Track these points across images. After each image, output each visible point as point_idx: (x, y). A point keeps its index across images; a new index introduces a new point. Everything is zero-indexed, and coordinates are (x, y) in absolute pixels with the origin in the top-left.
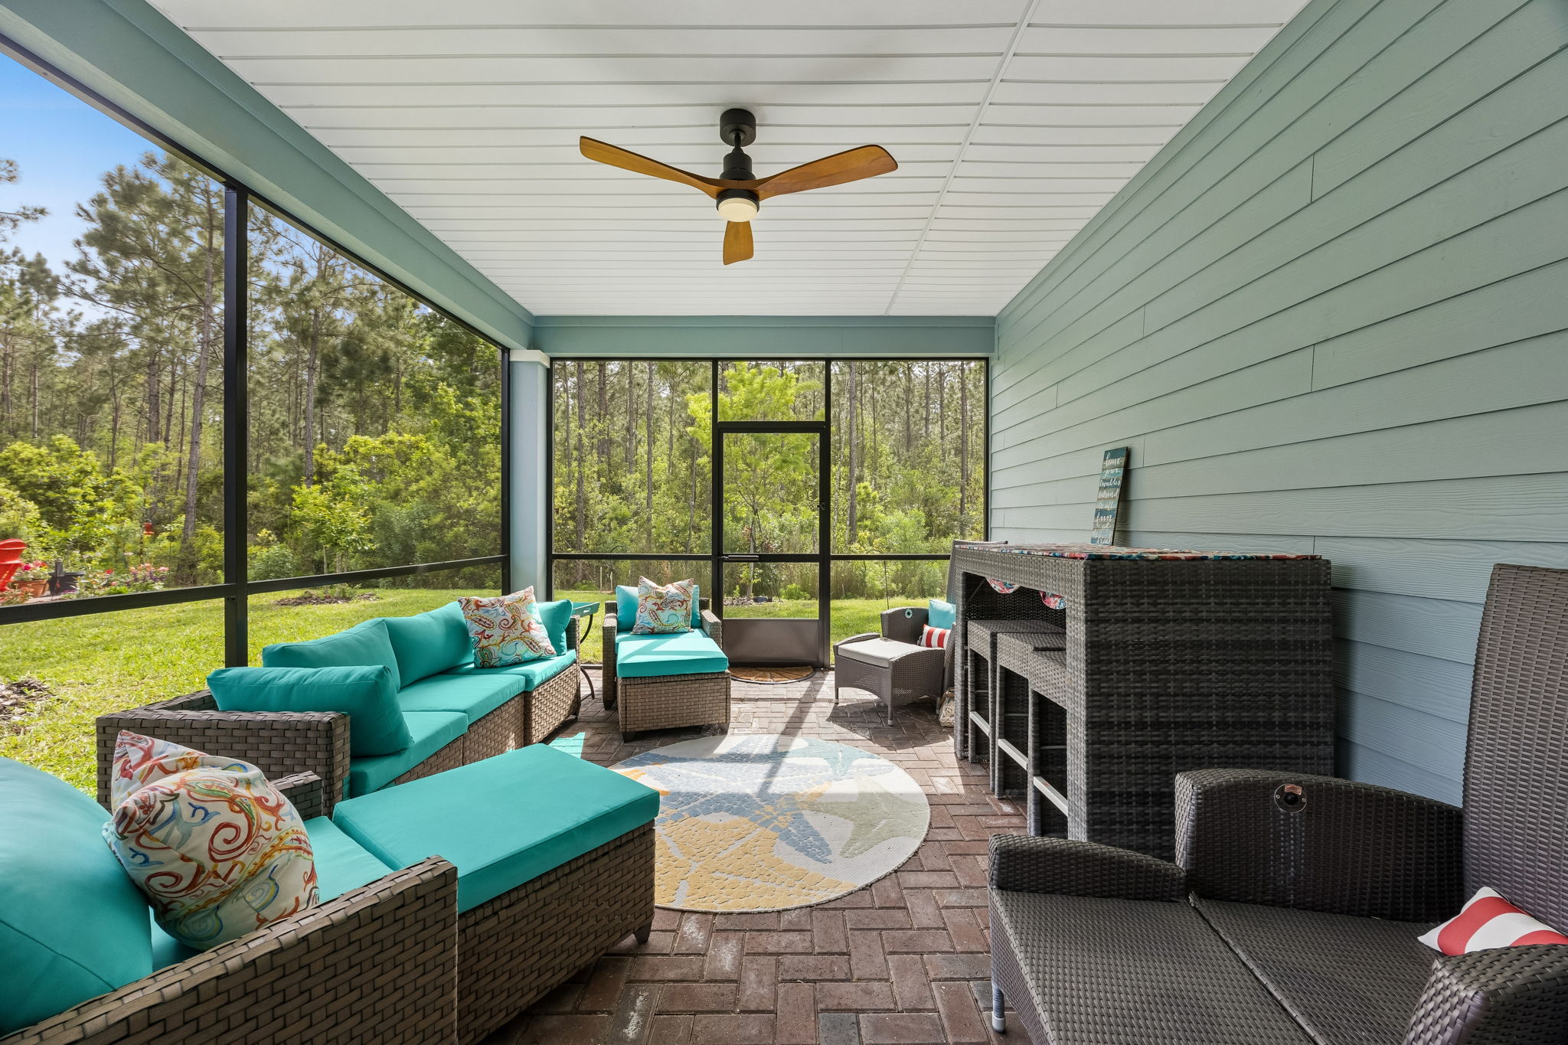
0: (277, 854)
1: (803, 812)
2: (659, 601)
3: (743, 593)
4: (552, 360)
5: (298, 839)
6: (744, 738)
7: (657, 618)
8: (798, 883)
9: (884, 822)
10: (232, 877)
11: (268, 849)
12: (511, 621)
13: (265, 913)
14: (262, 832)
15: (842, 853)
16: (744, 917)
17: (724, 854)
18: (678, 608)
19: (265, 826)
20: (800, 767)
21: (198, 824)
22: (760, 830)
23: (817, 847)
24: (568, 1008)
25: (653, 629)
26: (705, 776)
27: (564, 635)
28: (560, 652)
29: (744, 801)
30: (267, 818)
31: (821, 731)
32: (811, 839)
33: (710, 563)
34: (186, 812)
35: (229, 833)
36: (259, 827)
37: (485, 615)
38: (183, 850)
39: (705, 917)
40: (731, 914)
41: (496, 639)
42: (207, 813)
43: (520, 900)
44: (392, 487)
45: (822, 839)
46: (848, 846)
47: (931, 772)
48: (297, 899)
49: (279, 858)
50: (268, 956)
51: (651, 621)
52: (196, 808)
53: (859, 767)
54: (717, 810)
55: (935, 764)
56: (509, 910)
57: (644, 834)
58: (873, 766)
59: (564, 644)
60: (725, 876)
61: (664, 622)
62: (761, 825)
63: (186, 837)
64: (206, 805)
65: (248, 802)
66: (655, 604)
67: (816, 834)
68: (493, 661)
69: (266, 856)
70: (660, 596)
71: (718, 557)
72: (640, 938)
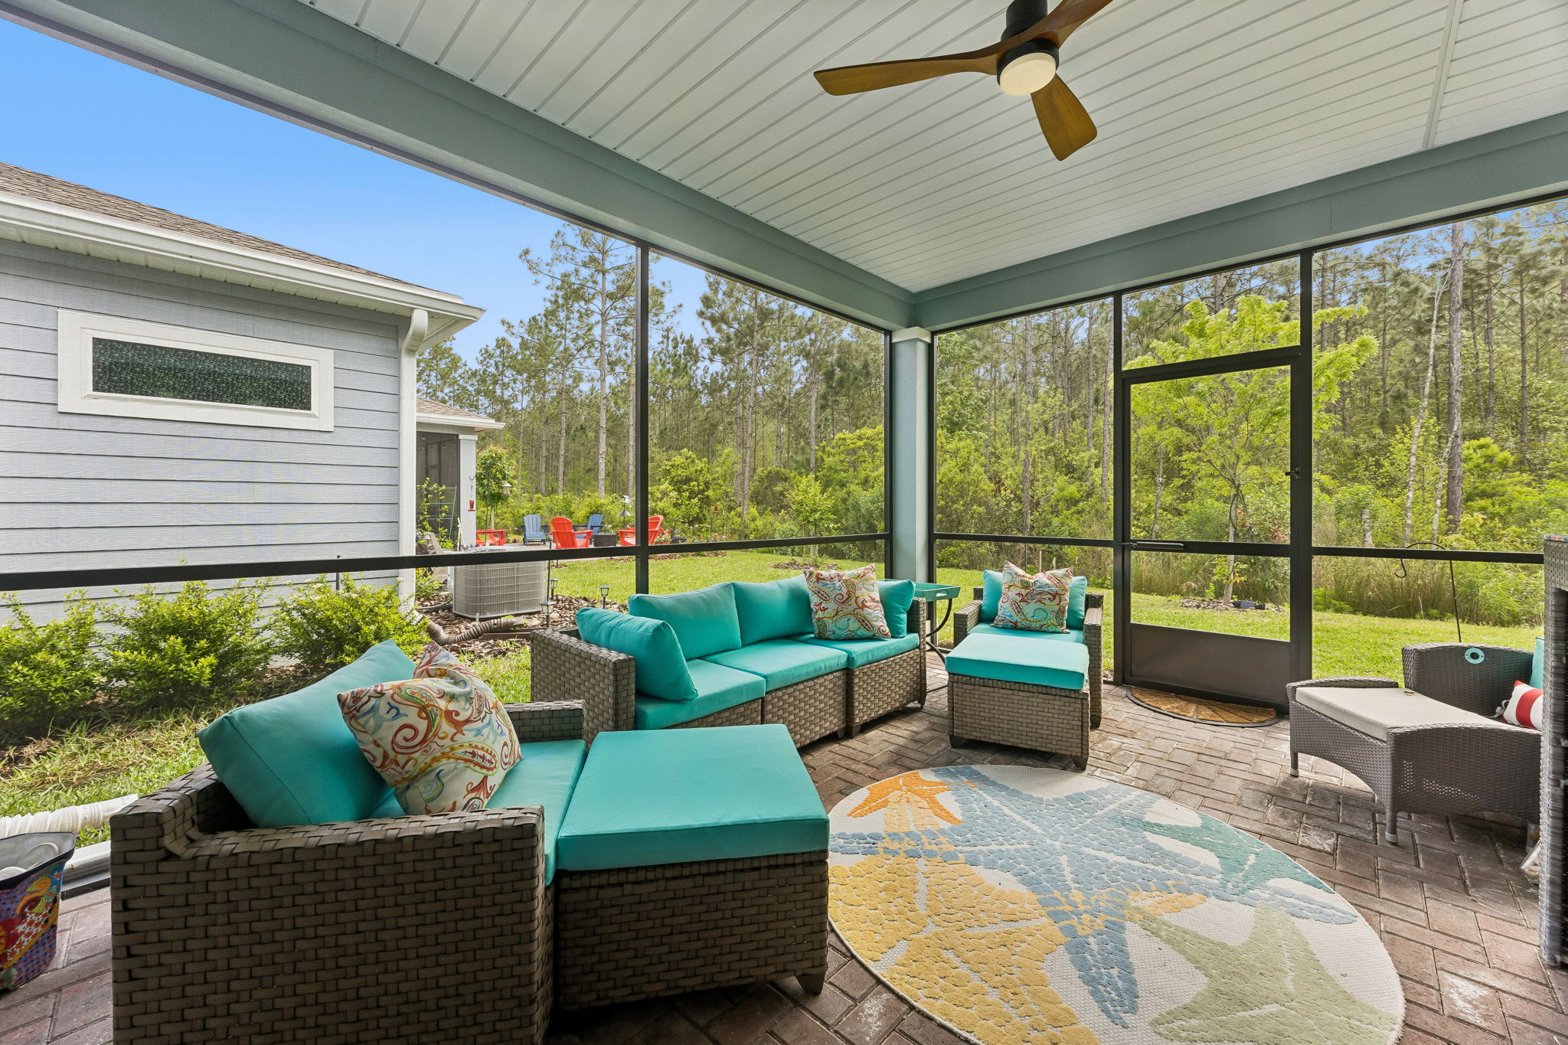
0: (444, 761)
1: (1128, 924)
2: (1024, 592)
3: (1219, 594)
4: (933, 334)
5: (474, 754)
6: (1104, 784)
7: (1020, 611)
8: (1050, 1030)
9: (1274, 1008)
10: (407, 768)
11: (438, 754)
12: (846, 596)
13: (431, 805)
14: (436, 739)
15: (1156, 1023)
16: (945, 1035)
17: (977, 931)
18: (1047, 602)
19: (441, 735)
20: (1166, 854)
21: (388, 720)
22: (1045, 921)
23: (1116, 989)
24: (702, 1022)
25: (1016, 623)
26: (1018, 818)
27: (904, 616)
28: (895, 633)
29: (1049, 871)
30: (446, 728)
31: (1239, 810)
32: (1115, 972)
33: (1111, 550)
34: (383, 707)
35: (409, 733)
36: (436, 734)
37: (823, 588)
38: (376, 737)
39: (898, 1004)
40: (931, 1019)
41: (830, 612)
42: (398, 713)
43: (647, 881)
44: (862, 475)
45: (1133, 982)
46: (1173, 1016)
47: (1444, 961)
48: (455, 803)
49: (445, 765)
50: (335, 847)
51: (1013, 614)
52: (392, 707)
53: (1277, 891)
54: (1005, 868)
55: (1469, 950)
56: (635, 887)
57: (811, 863)
58: (1310, 901)
59: (904, 626)
60: (957, 962)
61: (1029, 616)
62: (1050, 914)
63: (378, 727)
64: (400, 707)
65: (438, 713)
66: (1019, 594)
67: (1127, 969)
68: (828, 634)
69: (436, 759)
70: (1026, 585)
71: (1123, 543)
72: (813, 986)
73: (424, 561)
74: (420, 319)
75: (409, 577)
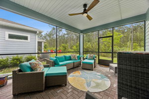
1: (92, 81)
2: (90, 56)
4: (83, 34)
25: (89, 59)
32: (89, 84)
37: (72, 56)
38: (32, 66)
39: (72, 86)
46: (93, 87)
49: (37, 68)
64: (34, 64)
65: (37, 64)
71: (99, 52)
72: (66, 85)
73: (38, 53)
74: (38, 32)
75: (37, 54)
